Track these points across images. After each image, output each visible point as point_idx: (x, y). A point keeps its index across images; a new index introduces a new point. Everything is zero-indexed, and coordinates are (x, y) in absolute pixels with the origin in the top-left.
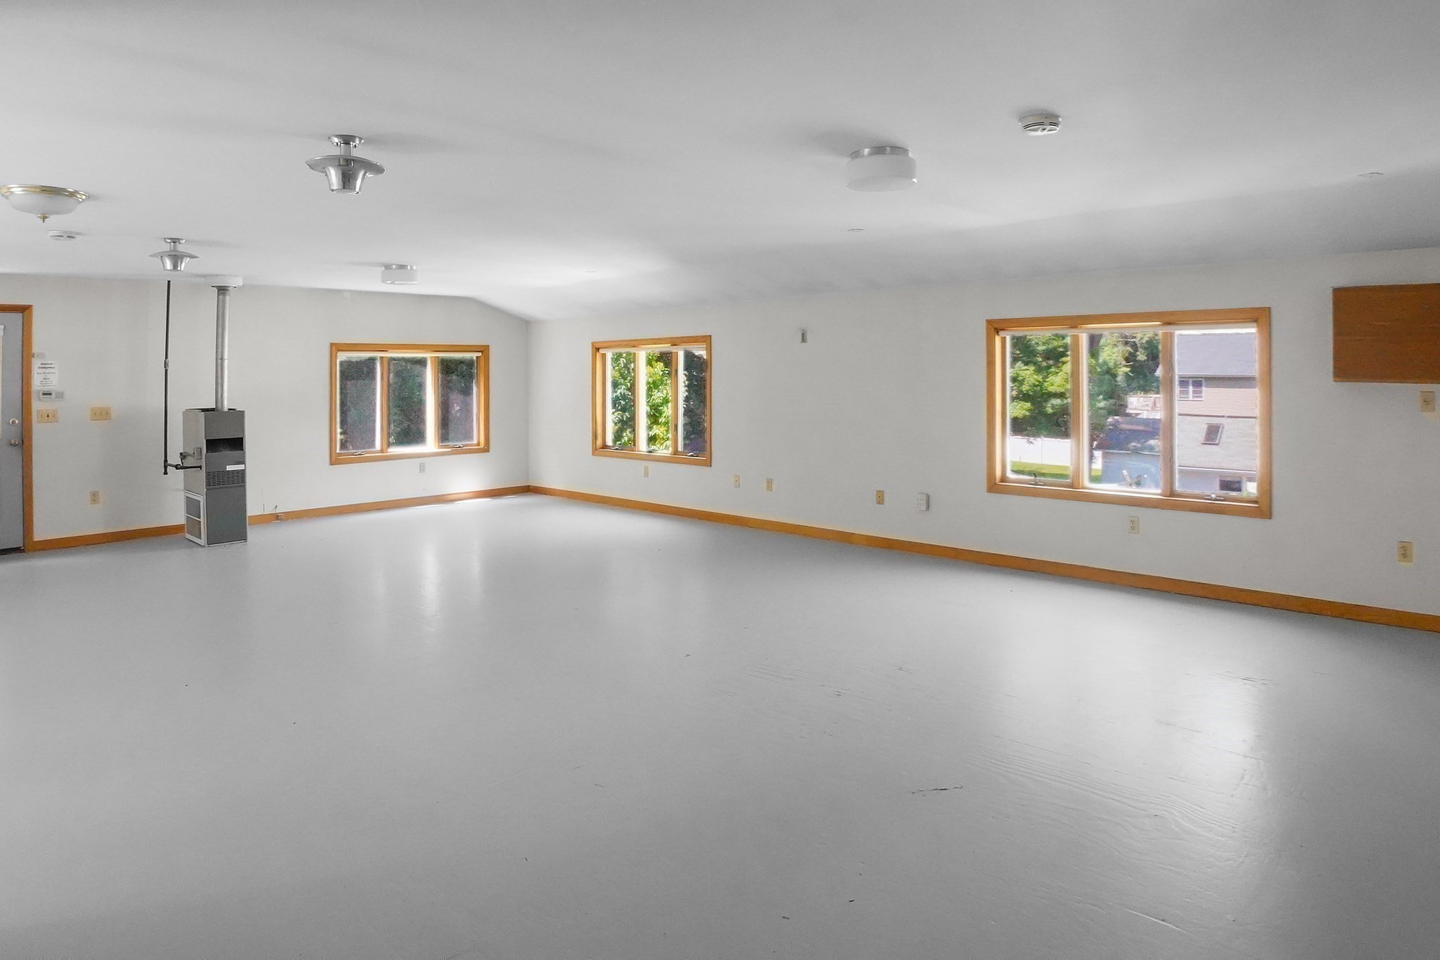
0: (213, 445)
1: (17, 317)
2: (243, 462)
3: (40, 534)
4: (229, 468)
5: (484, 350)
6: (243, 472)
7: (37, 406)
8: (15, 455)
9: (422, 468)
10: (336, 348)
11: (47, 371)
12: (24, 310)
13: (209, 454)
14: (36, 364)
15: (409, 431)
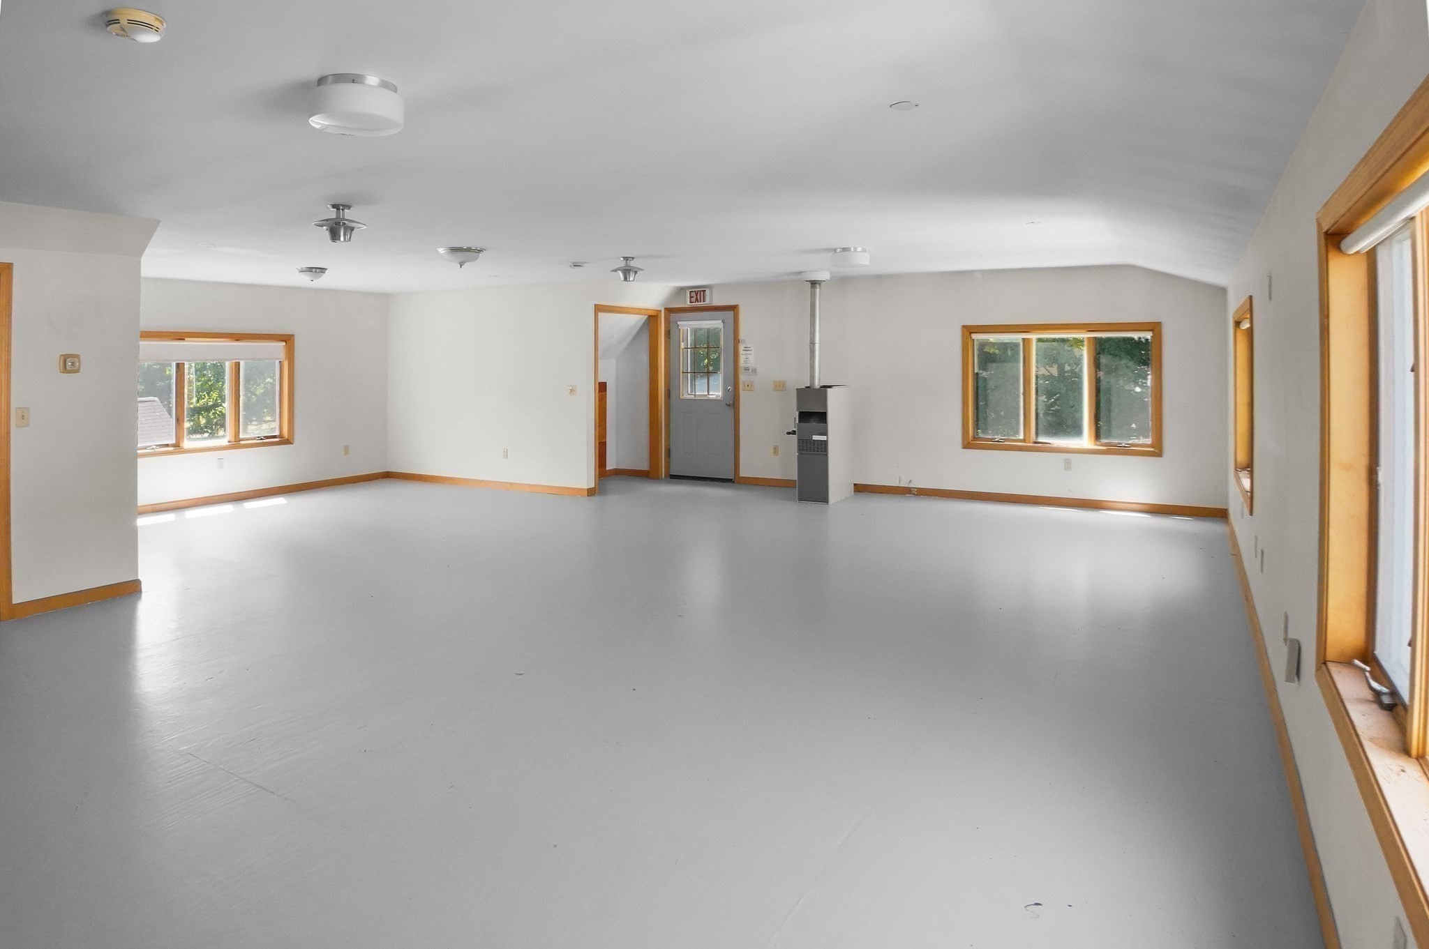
0: (804, 416)
1: (731, 313)
2: (825, 433)
3: (743, 473)
4: (816, 438)
5: (1155, 327)
6: (826, 442)
7: (742, 378)
8: (730, 412)
9: (1068, 466)
10: (969, 330)
11: (748, 352)
12: (733, 308)
13: (802, 424)
14: (741, 348)
15: (1063, 422)
